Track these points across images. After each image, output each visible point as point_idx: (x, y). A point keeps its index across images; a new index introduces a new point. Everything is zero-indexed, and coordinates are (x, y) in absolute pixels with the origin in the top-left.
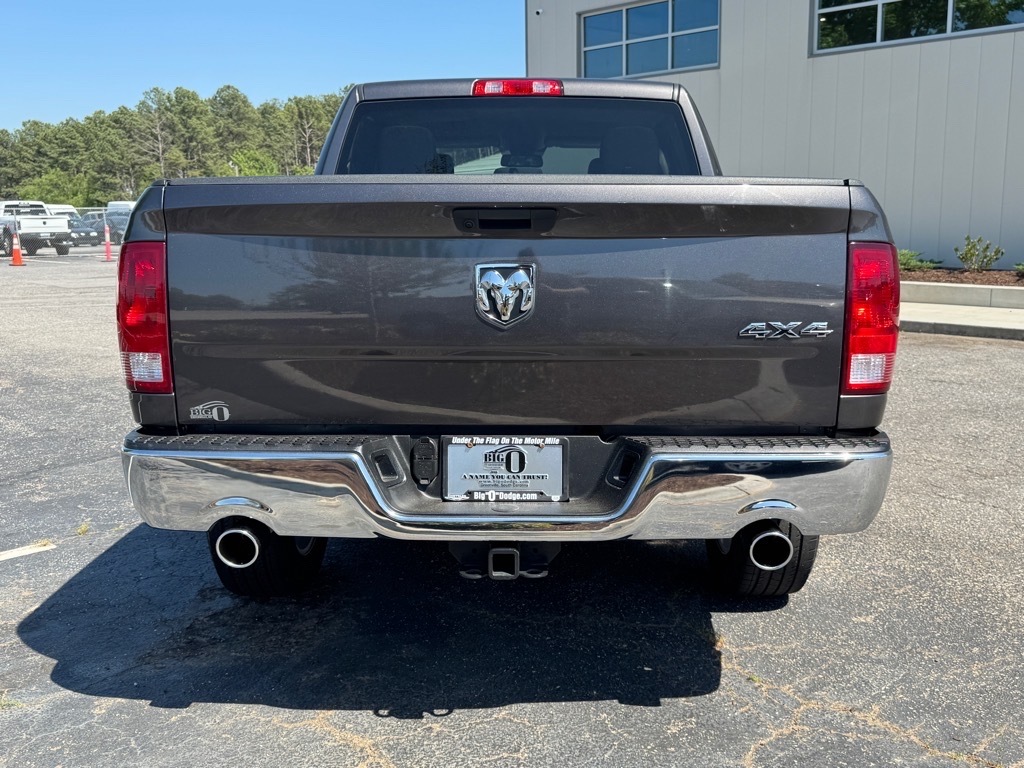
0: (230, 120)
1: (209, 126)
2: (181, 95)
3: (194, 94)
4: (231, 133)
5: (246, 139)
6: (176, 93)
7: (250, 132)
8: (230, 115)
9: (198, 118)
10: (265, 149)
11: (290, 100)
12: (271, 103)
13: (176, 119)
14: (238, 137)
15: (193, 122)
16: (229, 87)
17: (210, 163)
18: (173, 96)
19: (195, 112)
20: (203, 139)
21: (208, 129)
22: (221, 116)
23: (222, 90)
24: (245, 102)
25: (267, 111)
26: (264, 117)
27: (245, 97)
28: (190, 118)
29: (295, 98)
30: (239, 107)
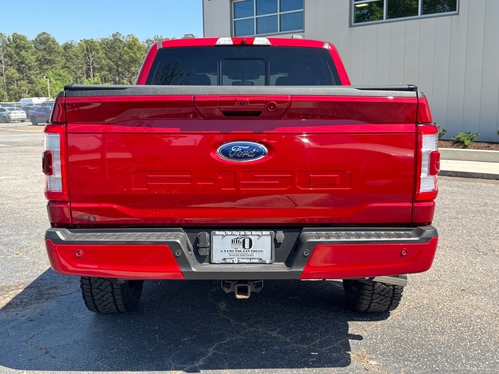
0: (45, 53)
1: (33, 55)
2: (16, 37)
3: (23, 37)
4: (46, 59)
5: (54, 63)
6: (13, 36)
7: (57, 59)
8: (45, 49)
9: (26, 51)
10: (66, 69)
11: (81, 41)
12: (70, 43)
13: (13, 52)
14: (49, 62)
15: (23, 53)
16: (44, 33)
17: (33, 77)
18: (11, 38)
19: (24, 48)
20: (29, 63)
21: (31, 57)
22: (40, 50)
23: (40, 35)
24: (54, 42)
25: (67, 47)
26: (66, 51)
27: (54, 39)
28: (21, 51)
29: (84, 40)
30: (50, 45)
